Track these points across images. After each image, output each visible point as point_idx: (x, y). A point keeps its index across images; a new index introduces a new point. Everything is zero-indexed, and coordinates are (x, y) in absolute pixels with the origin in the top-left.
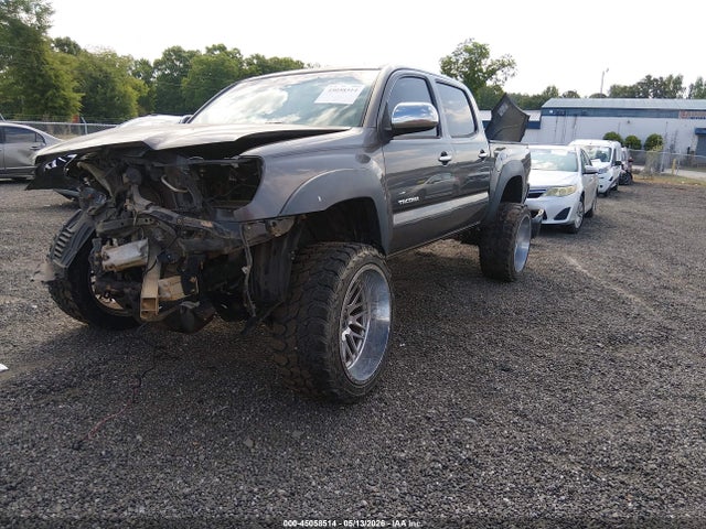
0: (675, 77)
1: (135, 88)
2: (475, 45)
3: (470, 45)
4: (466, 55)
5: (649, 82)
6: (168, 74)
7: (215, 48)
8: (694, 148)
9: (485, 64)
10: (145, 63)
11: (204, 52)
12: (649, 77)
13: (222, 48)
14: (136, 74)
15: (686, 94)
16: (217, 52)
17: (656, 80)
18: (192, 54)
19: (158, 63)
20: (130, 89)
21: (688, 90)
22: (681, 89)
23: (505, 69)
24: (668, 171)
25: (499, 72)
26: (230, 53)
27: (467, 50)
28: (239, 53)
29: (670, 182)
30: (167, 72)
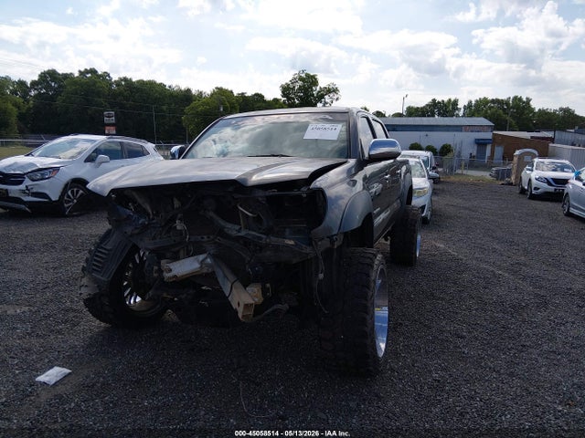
0: (452, 100)
1: (15, 105)
2: (307, 75)
3: (303, 75)
4: (300, 83)
5: (434, 104)
6: (44, 93)
7: (87, 71)
8: (475, 153)
9: (316, 90)
10: (22, 83)
11: (77, 74)
12: (434, 100)
13: (93, 71)
14: (13, 92)
15: (461, 113)
16: (89, 75)
17: (439, 102)
18: (66, 76)
19: (34, 83)
20: (10, 106)
21: (462, 110)
22: (457, 109)
23: (331, 95)
24: (459, 171)
25: (326, 97)
26: (101, 76)
27: (301, 79)
28: (109, 75)
29: (462, 178)
30: (43, 91)
